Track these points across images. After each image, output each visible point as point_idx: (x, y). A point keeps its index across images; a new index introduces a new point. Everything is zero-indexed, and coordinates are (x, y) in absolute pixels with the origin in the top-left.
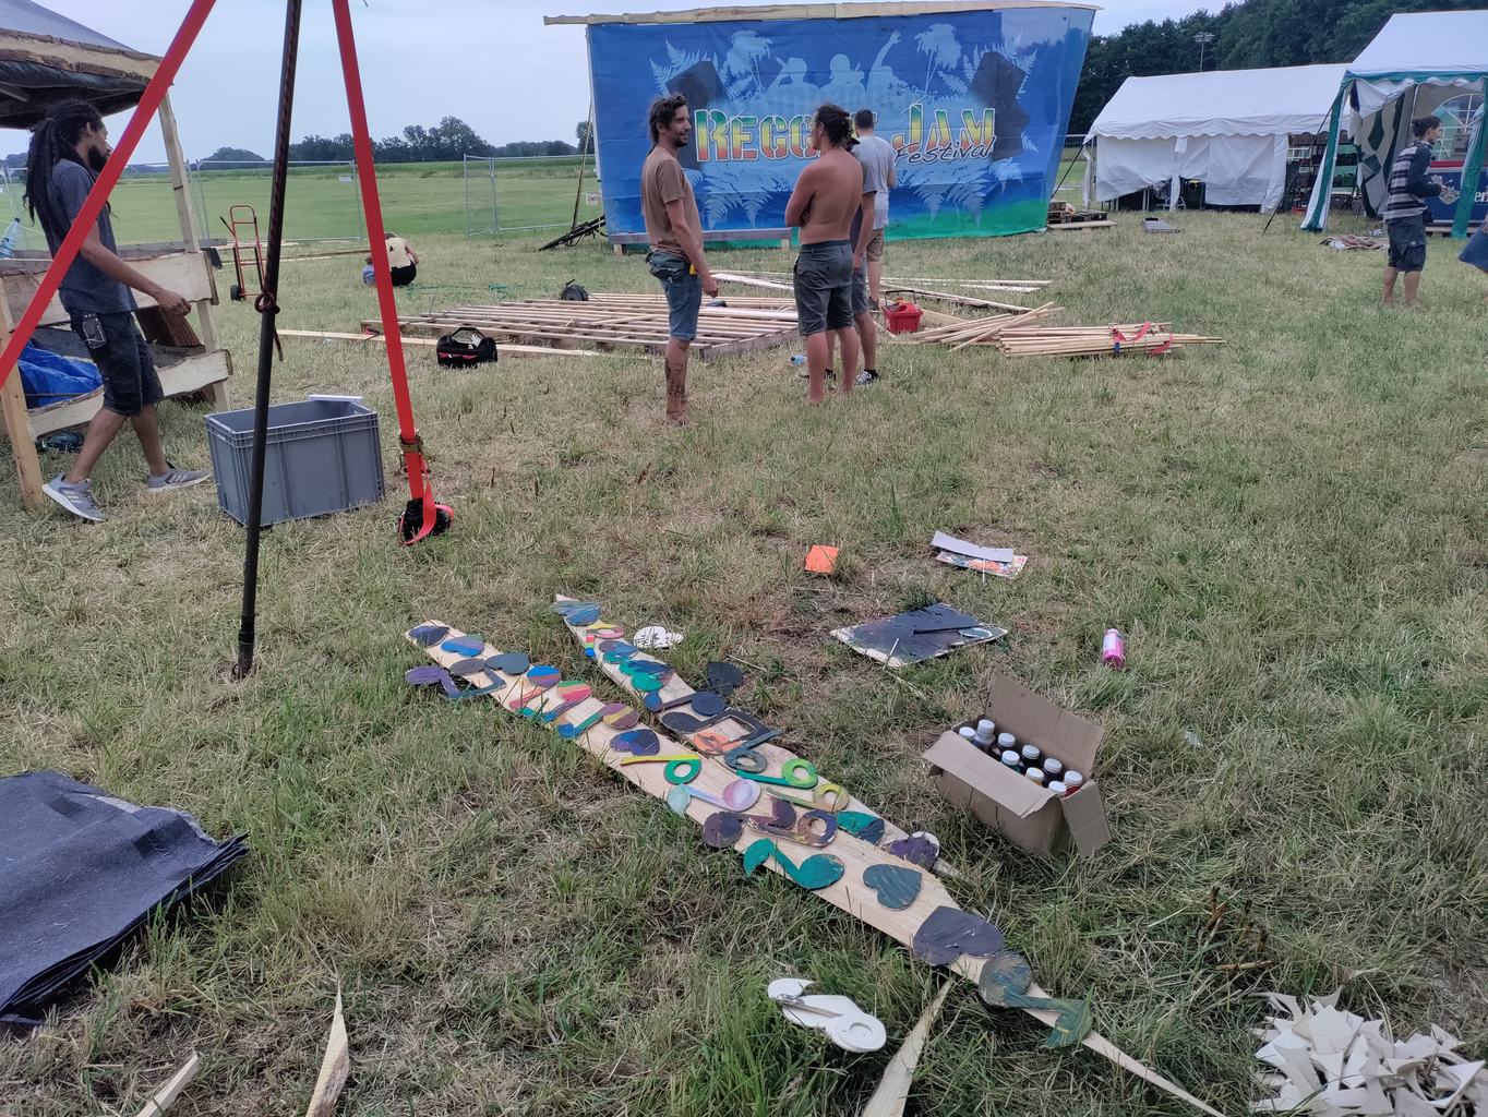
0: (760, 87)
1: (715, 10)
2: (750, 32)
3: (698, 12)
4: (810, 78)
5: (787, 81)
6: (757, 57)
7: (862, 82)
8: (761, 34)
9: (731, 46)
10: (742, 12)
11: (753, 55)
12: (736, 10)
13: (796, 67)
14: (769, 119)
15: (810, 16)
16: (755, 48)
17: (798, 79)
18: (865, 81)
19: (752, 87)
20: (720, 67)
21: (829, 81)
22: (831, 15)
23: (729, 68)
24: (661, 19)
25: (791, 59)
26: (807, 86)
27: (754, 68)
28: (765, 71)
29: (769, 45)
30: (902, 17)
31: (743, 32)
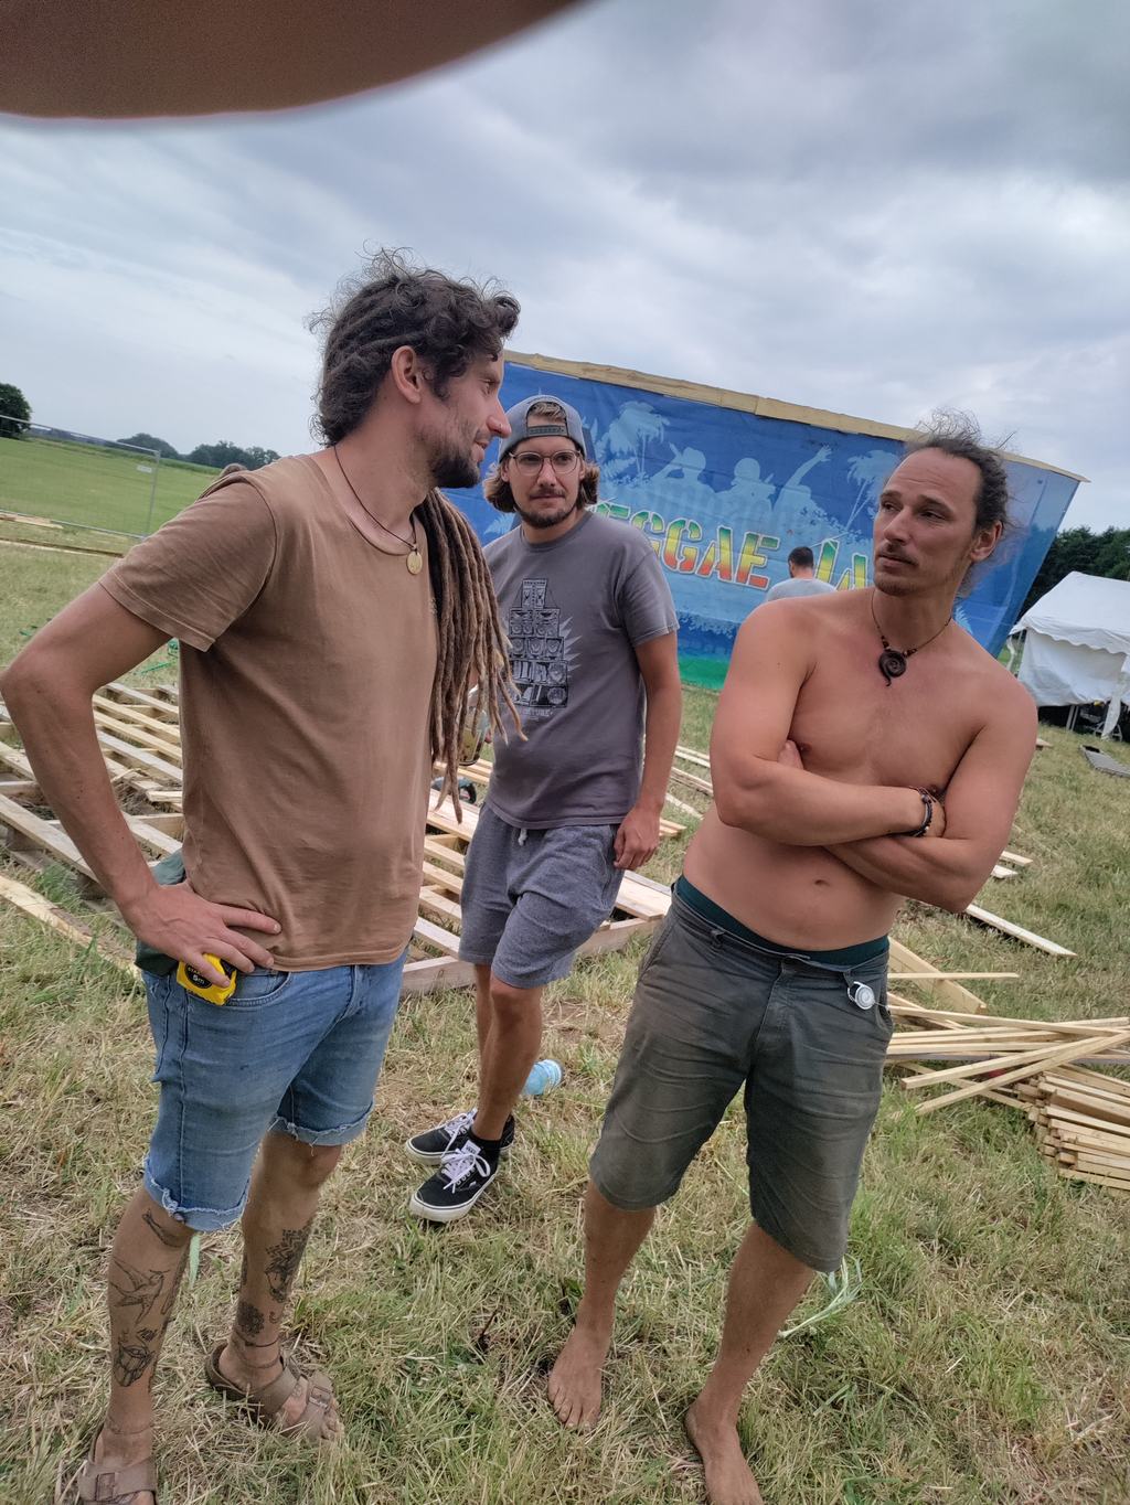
1: (609, 369)
2: (644, 405)
3: (587, 366)
4: (707, 477)
5: (678, 474)
6: (647, 437)
7: (770, 497)
8: (658, 411)
9: (616, 416)
10: (642, 380)
11: (643, 434)
12: (634, 375)
13: (692, 461)
14: (644, 515)
15: (722, 405)
16: (647, 427)
17: (692, 476)
18: (774, 498)
19: (632, 472)
20: (599, 438)
21: (728, 487)
22: (750, 409)
23: (609, 442)
24: (539, 365)
25: (689, 450)
26: (700, 486)
27: (640, 450)
28: (653, 457)
29: (664, 425)
30: (839, 432)
31: (636, 403)
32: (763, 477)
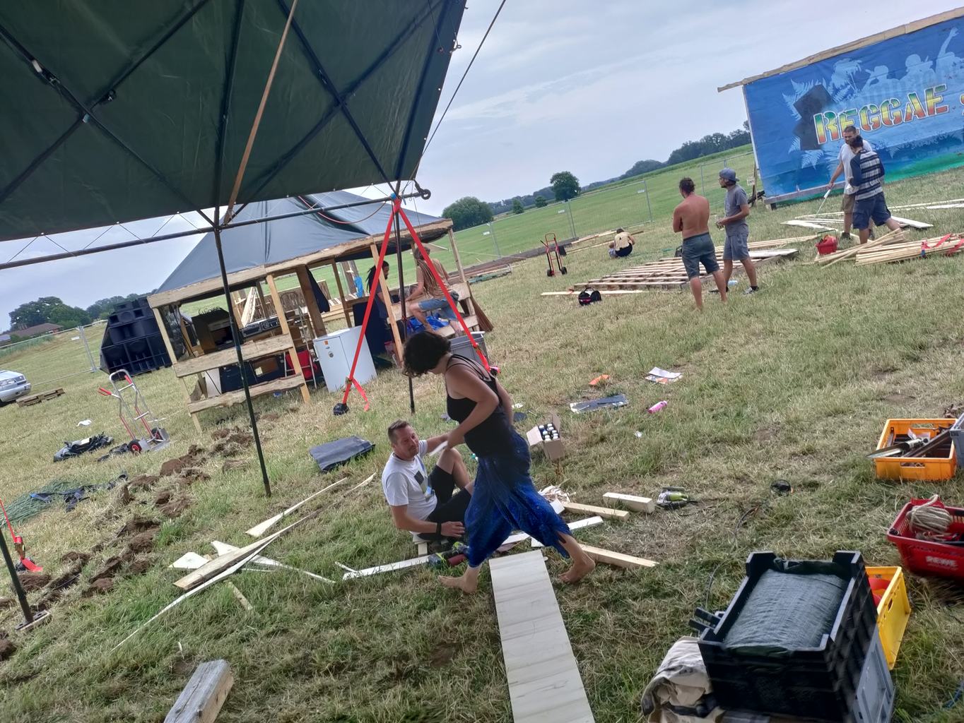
0: (856, 91)
1: (820, 54)
2: (845, 60)
3: (810, 58)
4: (892, 75)
5: (876, 81)
6: (852, 73)
7: (931, 67)
8: (853, 59)
9: (833, 72)
10: (839, 50)
11: (850, 73)
12: (834, 50)
13: (881, 72)
14: (865, 108)
15: (886, 38)
16: (851, 68)
17: (883, 79)
18: (934, 67)
19: (851, 92)
20: (828, 85)
21: (905, 74)
22: (902, 33)
23: (834, 84)
24: (787, 69)
25: (876, 68)
26: (889, 81)
27: (851, 80)
28: (858, 80)
29: (860, 64)
30: (956, 18)
31: (841, 61)
32: (923, 60)
